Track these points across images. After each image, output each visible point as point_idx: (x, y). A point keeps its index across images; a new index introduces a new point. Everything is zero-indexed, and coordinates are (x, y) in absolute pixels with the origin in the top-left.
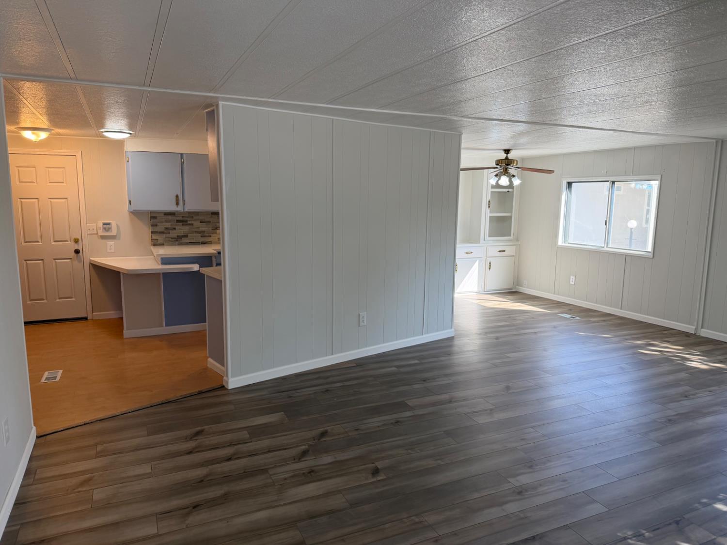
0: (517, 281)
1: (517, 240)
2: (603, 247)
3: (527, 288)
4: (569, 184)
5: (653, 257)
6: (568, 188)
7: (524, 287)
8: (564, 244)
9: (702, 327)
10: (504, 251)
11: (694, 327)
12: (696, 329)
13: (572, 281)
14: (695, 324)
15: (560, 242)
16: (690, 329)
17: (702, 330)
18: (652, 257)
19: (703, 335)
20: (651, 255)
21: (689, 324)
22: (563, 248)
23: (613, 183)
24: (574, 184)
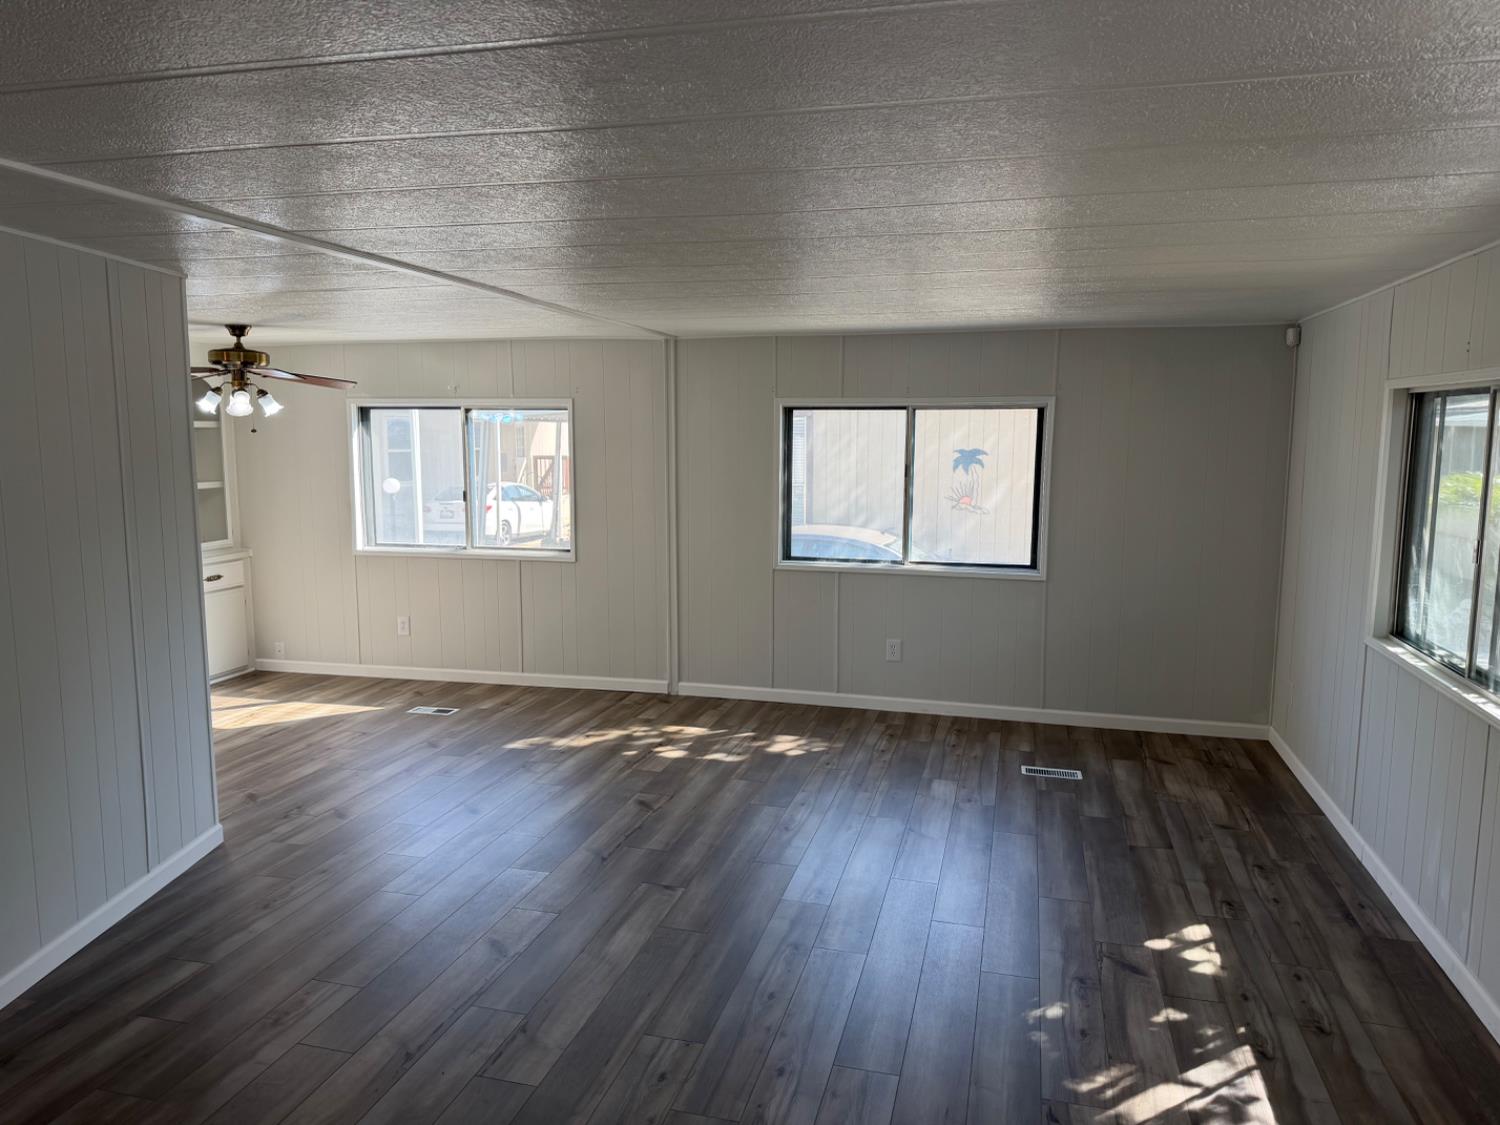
0: (257, 644)
1: (243, 545)
2: (465, 548)
3: (286, 659)
4: (364, 413)
5: (576, 560)
6: (362, 421)
7: (280, 659)
8: (367, 548)
9: (680, 680)
10: (219, 577)
11: (666, 682)
12: (670, 685)
13: (403, 628)
14: (667, 675)
15: (360, 545)
16: (659, 686)
17: (681, 684)
18: (573, 560)
19: (683, 693)
20: (571, 557)
21: (657, 678)
22: (369, 558)
23: (467, 411)
24: (373, 413)
